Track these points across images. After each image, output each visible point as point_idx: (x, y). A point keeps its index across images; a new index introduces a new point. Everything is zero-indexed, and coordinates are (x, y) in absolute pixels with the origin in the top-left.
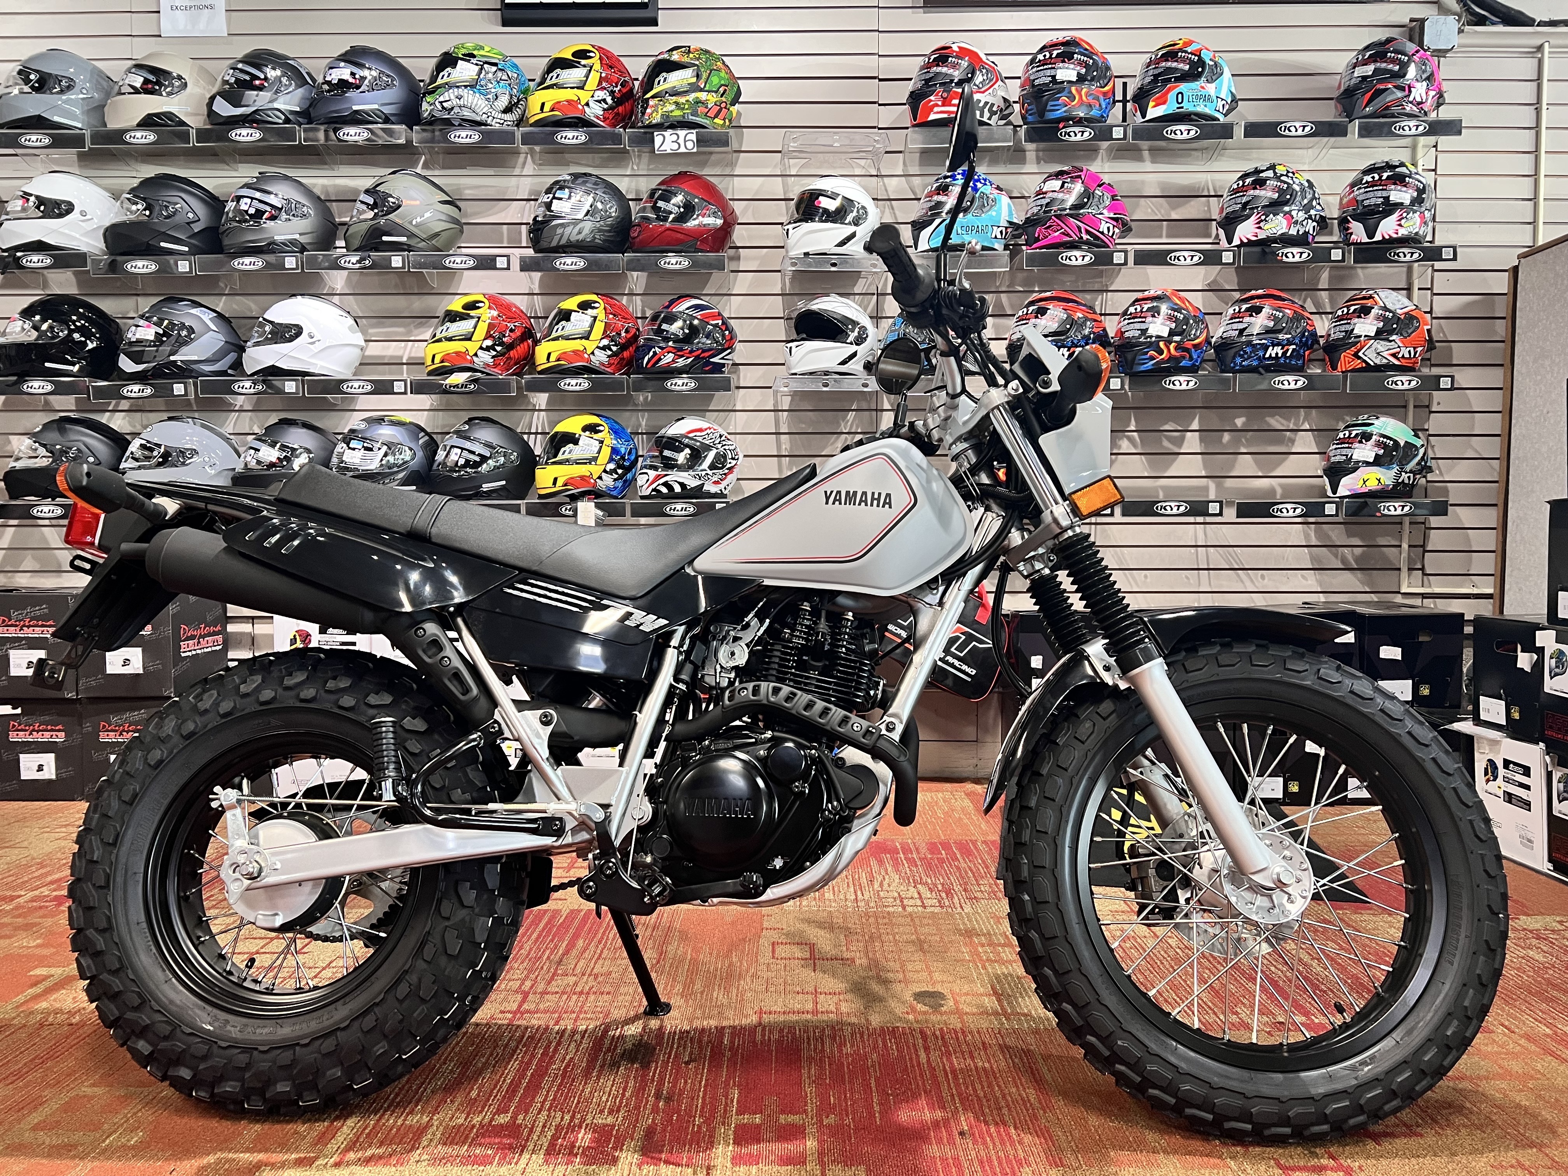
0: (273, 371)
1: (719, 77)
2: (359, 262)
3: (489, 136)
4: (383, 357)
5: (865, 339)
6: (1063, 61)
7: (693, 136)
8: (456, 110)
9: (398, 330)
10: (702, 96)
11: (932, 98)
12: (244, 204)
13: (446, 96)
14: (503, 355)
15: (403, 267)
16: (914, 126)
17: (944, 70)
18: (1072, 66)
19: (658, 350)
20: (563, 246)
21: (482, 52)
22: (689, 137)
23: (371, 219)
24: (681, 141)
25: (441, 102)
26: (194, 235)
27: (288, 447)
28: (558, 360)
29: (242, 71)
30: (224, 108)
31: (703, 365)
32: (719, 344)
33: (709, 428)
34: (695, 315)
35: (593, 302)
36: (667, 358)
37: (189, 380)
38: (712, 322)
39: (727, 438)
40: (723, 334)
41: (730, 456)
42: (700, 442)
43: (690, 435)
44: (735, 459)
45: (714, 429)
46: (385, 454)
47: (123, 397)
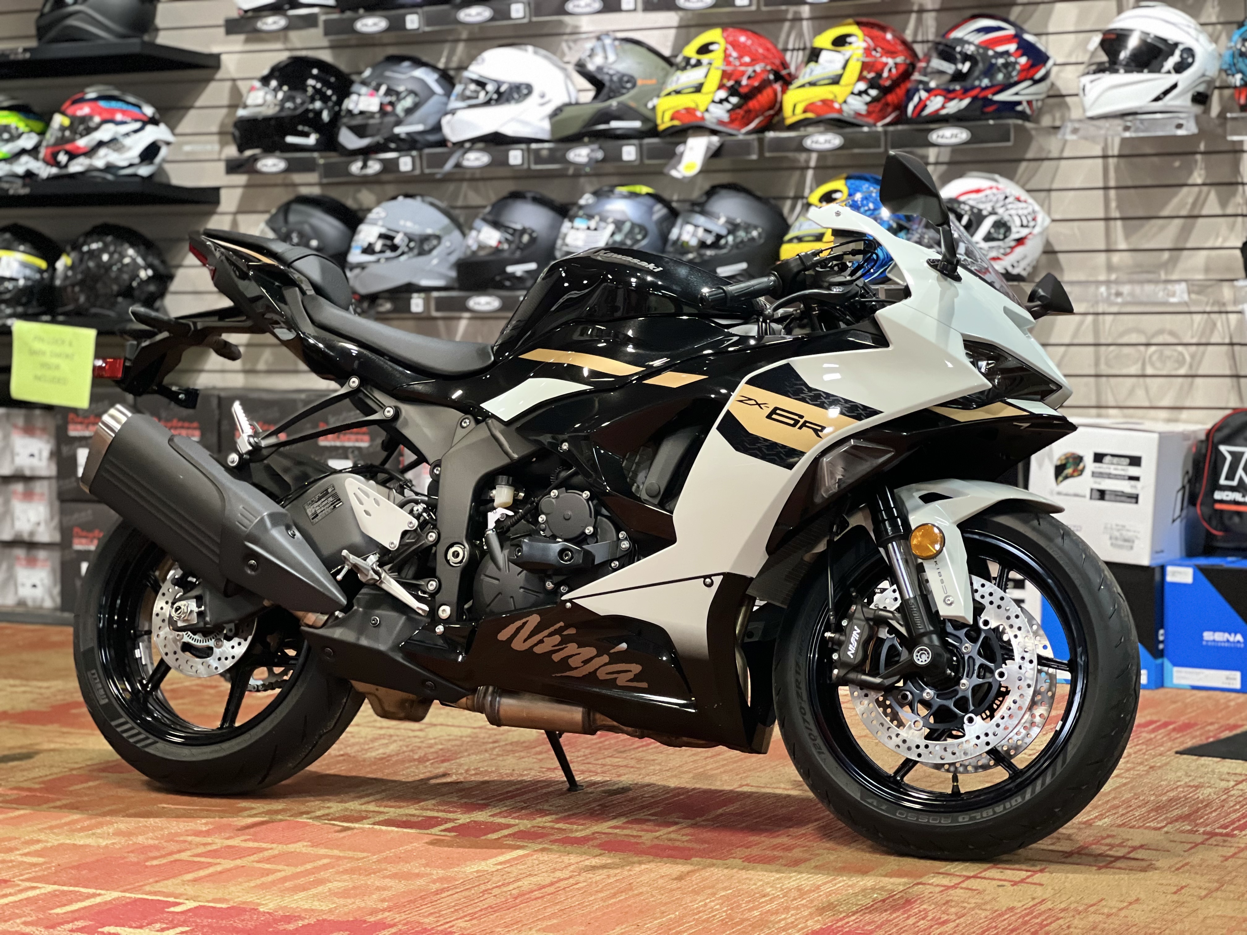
0: (498, 138)
5: (1190, 65)
14: (740, 107)
19: (923, 94)
27: (508, 227)
28: (805, 111)
31: (984, 106)
32: (1008, 76)
33: (991, 188)
34: (977, 42)
35: (849, 35)
36: (935, 104)
37: (414, 153)
38: (1001, 49)
39: (1018, 200)
40: (1016, 63)
41: (1018, 222)
42: (972, 208)
43: (962, 199)
44: (1027, 226)
45: (998, 189)
46: (613, 234)
47: (350, 174)
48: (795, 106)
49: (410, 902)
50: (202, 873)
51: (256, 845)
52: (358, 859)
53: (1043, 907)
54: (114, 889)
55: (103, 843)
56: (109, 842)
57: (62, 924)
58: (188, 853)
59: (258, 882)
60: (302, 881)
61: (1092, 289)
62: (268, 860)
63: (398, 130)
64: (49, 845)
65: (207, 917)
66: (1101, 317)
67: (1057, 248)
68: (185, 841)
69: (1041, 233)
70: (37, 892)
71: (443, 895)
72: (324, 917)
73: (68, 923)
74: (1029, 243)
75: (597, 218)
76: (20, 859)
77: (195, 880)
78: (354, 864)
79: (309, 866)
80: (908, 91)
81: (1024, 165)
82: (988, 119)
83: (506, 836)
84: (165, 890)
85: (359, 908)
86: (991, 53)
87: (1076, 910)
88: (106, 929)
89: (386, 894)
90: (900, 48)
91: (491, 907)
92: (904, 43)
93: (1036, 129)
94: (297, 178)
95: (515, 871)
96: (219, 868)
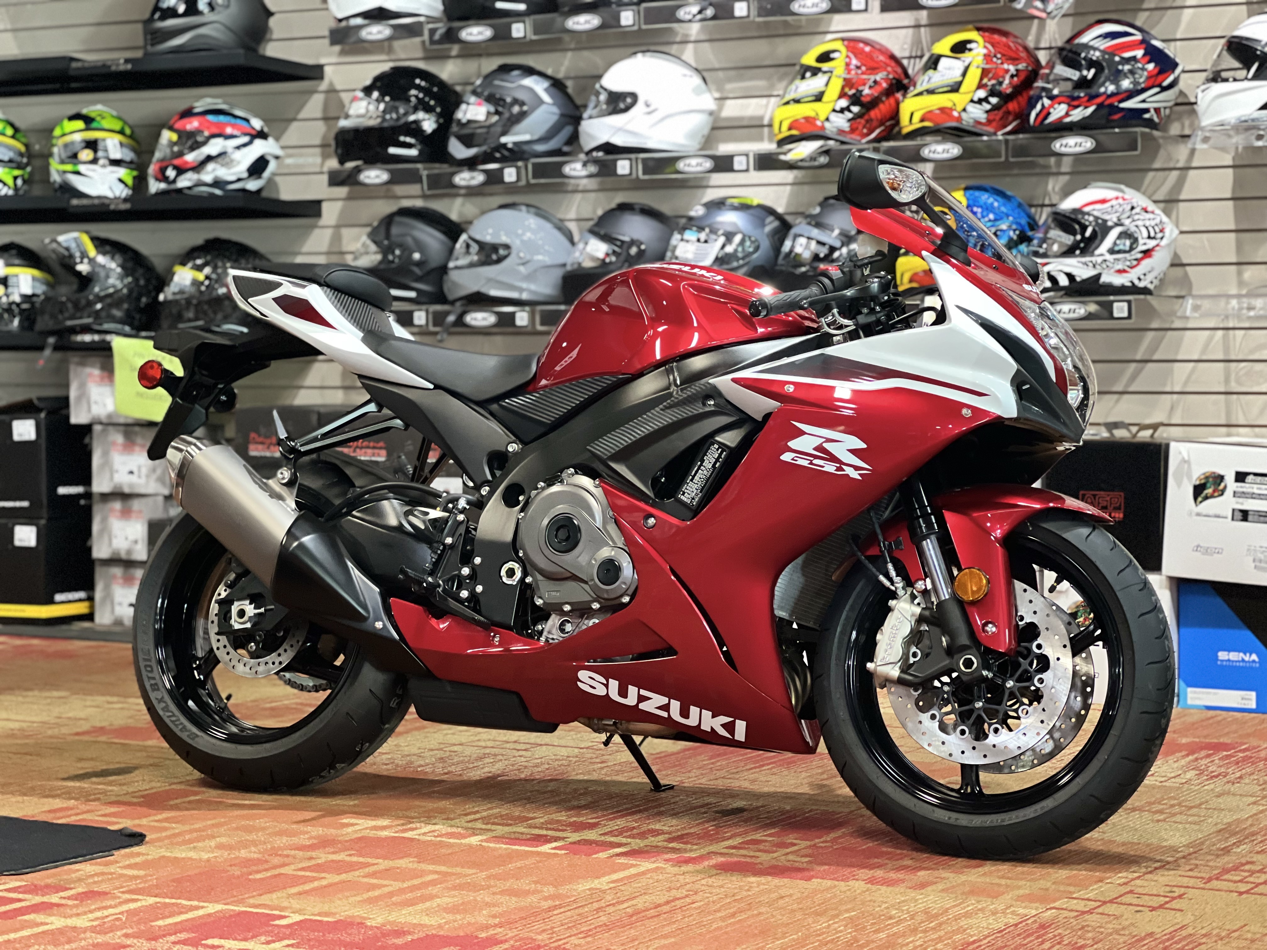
2: (700, 12)
14: (862, 116)
15: (749, 16)
19: (1047, 102)
28: (922, 120)
31: (1110, 114)
32: (1135, 83)
33: (1117, 198)
34: (1102, 48)
35: (970, 42)
36: (1058, 111)
37: (520, 164)
38: (1127, 55)
39: (1145, 210)
40: (1143, 69)
41: (1145, 234)
42: (1096, 218)
43: (1086, 209)
44: (1154, 238)
45: (1124, 199)
46: (723, 247)
47: (454, 186)
48: (912, 114)
49: (522, 918)
50: (307, 887)
51: (361, 859)
52: (465, 876)
53: (1184, 933)
54: (216, 902)
55: (205, 856)
56: (211, 855)
57: (164, 936)
58: (293, 867)
59: (366, 896)
60: (409, 896)
61: (1222, 302)
62: (373, 875)
63: (503, 140)
64: (150, 857)
65: (314, 931)
66: (1231, 332)
67: (1185, 261)
68: (288, 856)
69: (1169, 245)
70: (139, 904)
71: (555, 912)
72: (434, 932)
73: (171, 935)
74: (1156, 255)
75: (707, 230)
76: (120, 871)
77: (300, 894)
78: (463, 880)
79: (416, 882)
80: (1030, 98)
81: (1151, 174)
82: (1114, 127)
83: (618, 855)
84: (268, 902)
85: (469, 924)
86: (1117, 59)
87: (1218, 935)
88: (210, 942)
89: (495, 910)
90: (1023, 55)
91: (605, 925)
92: (1026, 49)
93: (1163, 137)
94: (399, 189)
95: (628, 890)
96: (324, 882)
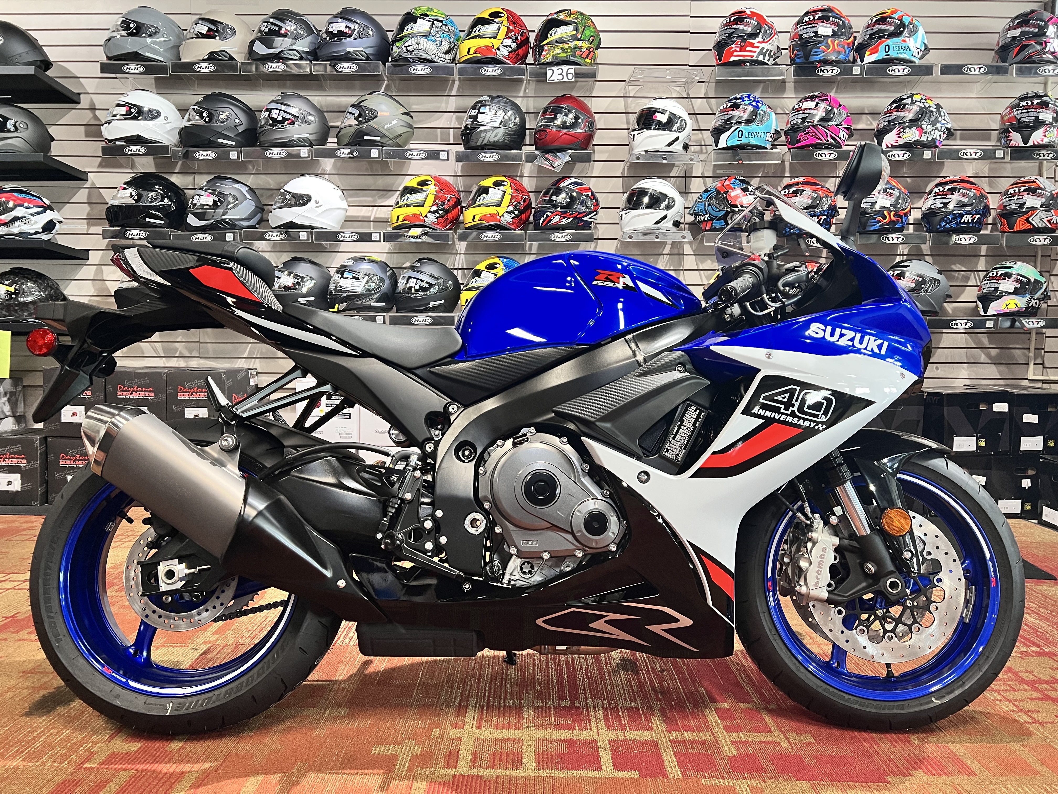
0: (291, 225)
1: (590, 31)
2: (349, 154)
3: (436, 69)
4: (358, 217)
5: (673, 206)
6: (823, 22)
7: (572, 71)
8: (416, 52)
9: (368, 199)
10: (579, 43)
11: (733, 46)
12: (274, 114)
13: (409, 43)
14: (443, 216)
15: (379, 157)
16: (718, 65)
17: (742, 27)
18: (829, 25)
19: (549, 214)
20: (486, 145)
21: (432, 13)
22: (570, 71)
23: (356, 125)
24: (564, 74)
25: (406, 47)
26: (239, 134)
27: (298, 276)
28: (480, 220)
29: (273, 24)
30: (260, 48)
31: (578, 223)
34: (574, 189)
35: (504, 181)
36: (556, 219)
37: (235, 231)
38: (585, 194)
46: (368, 282)
63: (224, 217)
